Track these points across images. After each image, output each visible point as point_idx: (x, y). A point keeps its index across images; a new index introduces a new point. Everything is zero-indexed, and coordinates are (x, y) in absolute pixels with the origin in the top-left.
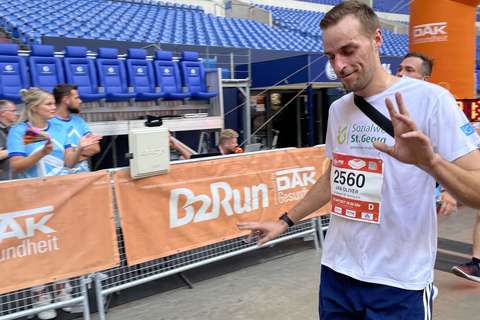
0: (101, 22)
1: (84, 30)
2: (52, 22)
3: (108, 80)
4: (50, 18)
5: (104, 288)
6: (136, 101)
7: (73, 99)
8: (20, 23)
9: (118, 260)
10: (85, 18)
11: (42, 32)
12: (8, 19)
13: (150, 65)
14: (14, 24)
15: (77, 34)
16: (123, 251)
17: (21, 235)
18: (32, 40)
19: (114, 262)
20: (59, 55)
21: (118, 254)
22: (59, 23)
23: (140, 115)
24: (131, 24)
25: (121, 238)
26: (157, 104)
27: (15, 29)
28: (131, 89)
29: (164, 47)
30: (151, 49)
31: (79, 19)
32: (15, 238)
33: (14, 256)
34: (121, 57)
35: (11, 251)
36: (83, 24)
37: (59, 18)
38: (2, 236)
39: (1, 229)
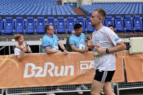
0: (115, 10)
1: (109, 12)
3: (118, 26)
5: (119, 88)
6: (126, 32)
8: (92, 12)
9: (124, 80)
10: (110, 9)
12: (89, 11)
13: (132, 21)
16: (126, 77)
19: (123, 80)
21: (124, 78)
23: (127, 36)
25: (125, 73)
26: (133, 33)
28: (125, 28)
30: (132, 16)
31: (108, 9)
34: (122, 19)
36: (109, 11)
38: (91, 67)
39: (91, 65)
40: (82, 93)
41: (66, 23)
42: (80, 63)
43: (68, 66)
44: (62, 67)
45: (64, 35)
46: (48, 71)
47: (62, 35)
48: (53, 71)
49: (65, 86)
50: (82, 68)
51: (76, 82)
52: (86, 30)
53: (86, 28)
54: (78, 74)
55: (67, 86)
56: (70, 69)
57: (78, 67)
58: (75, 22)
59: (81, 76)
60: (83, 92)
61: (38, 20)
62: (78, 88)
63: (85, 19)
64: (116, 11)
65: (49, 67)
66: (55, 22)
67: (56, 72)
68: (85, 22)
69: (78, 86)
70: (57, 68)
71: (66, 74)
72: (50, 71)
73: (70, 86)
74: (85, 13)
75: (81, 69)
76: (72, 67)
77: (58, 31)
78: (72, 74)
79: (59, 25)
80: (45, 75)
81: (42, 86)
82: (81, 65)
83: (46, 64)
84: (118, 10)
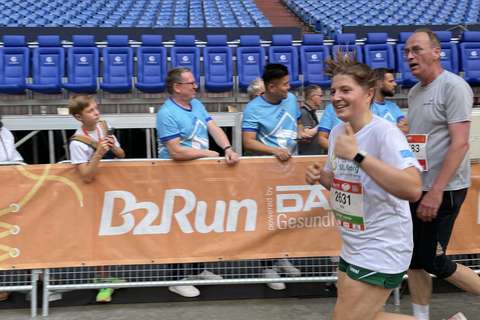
0: (399, 8)
1: (381, 17)
2: (351, 13)
4: (350, 10)
7: (387, 82)
8: (323, 16)
10: (383, 5)
11: (342, 23)
12: (313, 14)
13: (455, 49)
14: (318, 18)
15: (375, 22)
17: (327, 207)
18: (333, 31)
20: (360, 42)
22: (357, 13)
24: (432, 7)
27: (318, 22)
29: (471, 28)
30: (456, 31)
31: (377, 7)
32: (322, 208)
33: (320, 225)
35: (318, 220)
36: (381, 12)
37: (358, 9)
38: (311, 204)
39: (311, 198)
40: (281, 286)
41: (235, 55)
42: (275, 193)
43: (240, 201)
44: (220, 205)
45: (226, 95)
46: (177, 215)
47: (221, 95)
48: (191, 217)
49: (229, 264)
50: (281, 209)
51: (264, 252)
52: (302, 78)
53: (300, 72)
54: (271, 227)
55: (236, 263)
56: (243, 212)
57: (270, 205)
58: (263, 52)
59: (278, 232)
60: (286, 284)
61: (142, 45)
62: (269, 272)
63: (296, 43)
64: (405, 13)
65: (180, 203)
66: (198, 53)
67: (200, 219)
68: (299, 53)
69: (269, 263)
70: (202, 206)
71: (231, 227)
72: (181, 217)
73: (243, 263)
74: (301, 20)
75: (278, 211)
76: (251, 205)
77: (209, 83)
78: (251, 225)
79: (211, 61)
80: (164, 228)
81: (158, 261)
82: (280, 198)
83: (170, 195)
84: (413, 8)
